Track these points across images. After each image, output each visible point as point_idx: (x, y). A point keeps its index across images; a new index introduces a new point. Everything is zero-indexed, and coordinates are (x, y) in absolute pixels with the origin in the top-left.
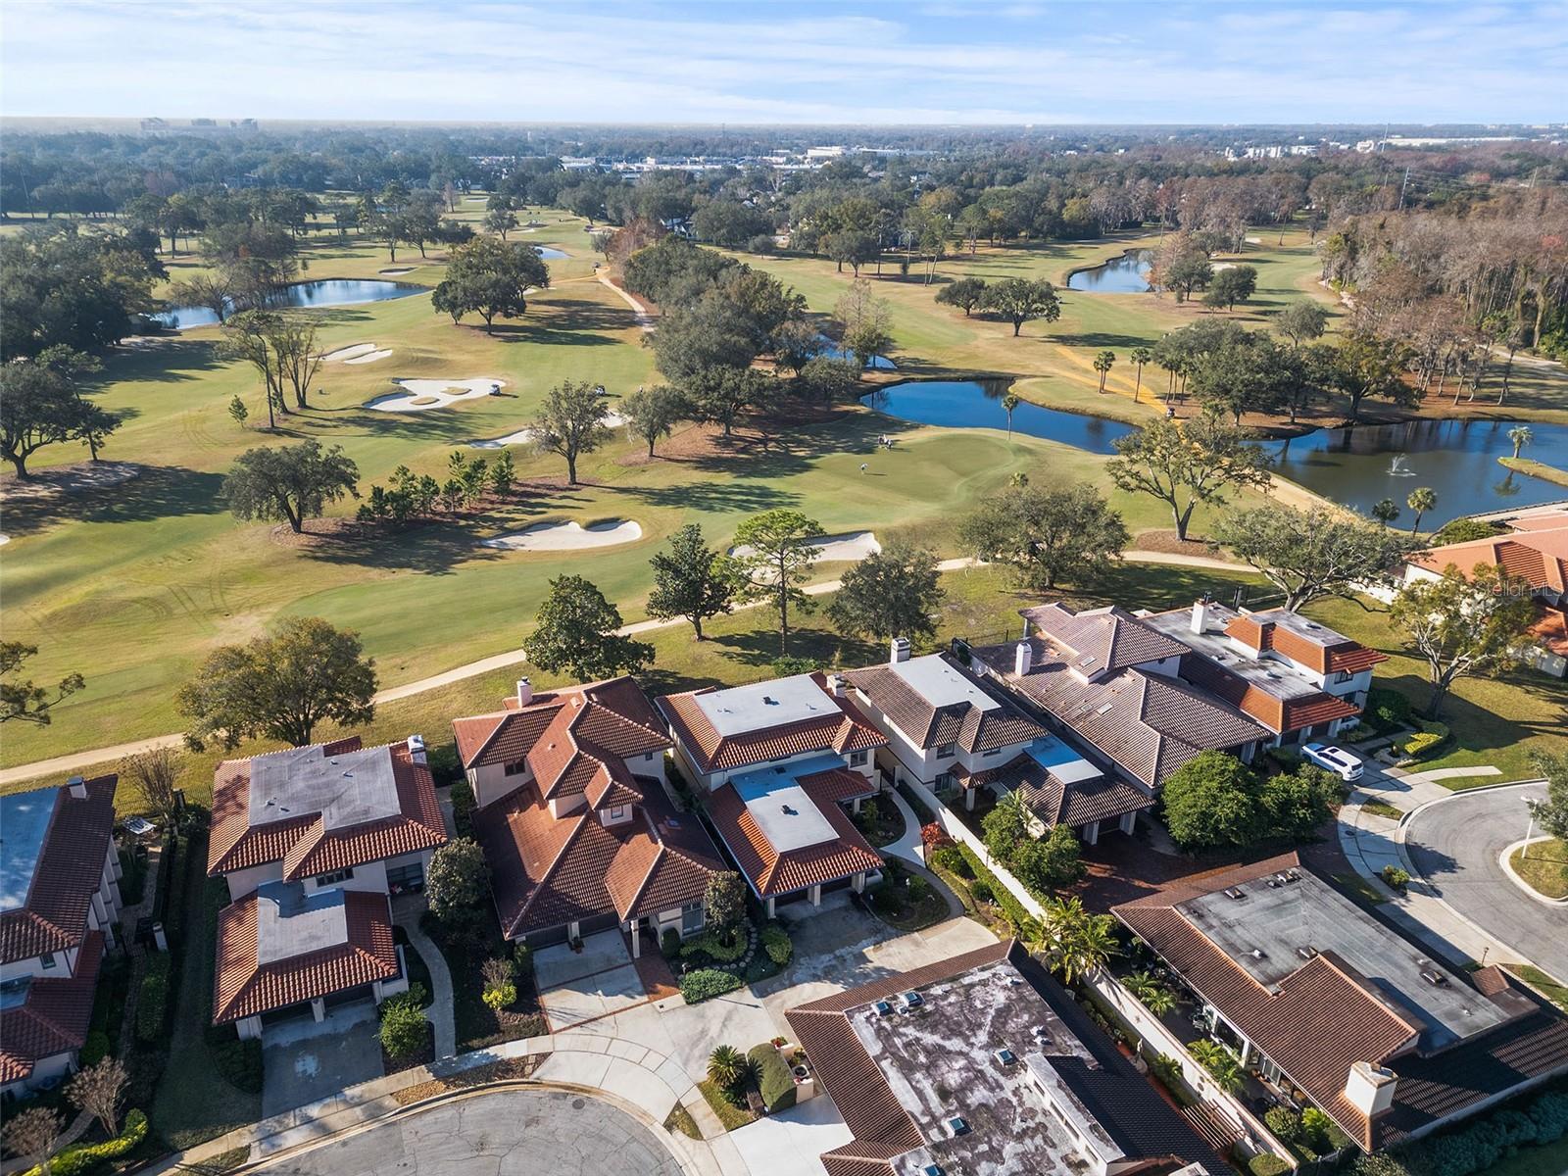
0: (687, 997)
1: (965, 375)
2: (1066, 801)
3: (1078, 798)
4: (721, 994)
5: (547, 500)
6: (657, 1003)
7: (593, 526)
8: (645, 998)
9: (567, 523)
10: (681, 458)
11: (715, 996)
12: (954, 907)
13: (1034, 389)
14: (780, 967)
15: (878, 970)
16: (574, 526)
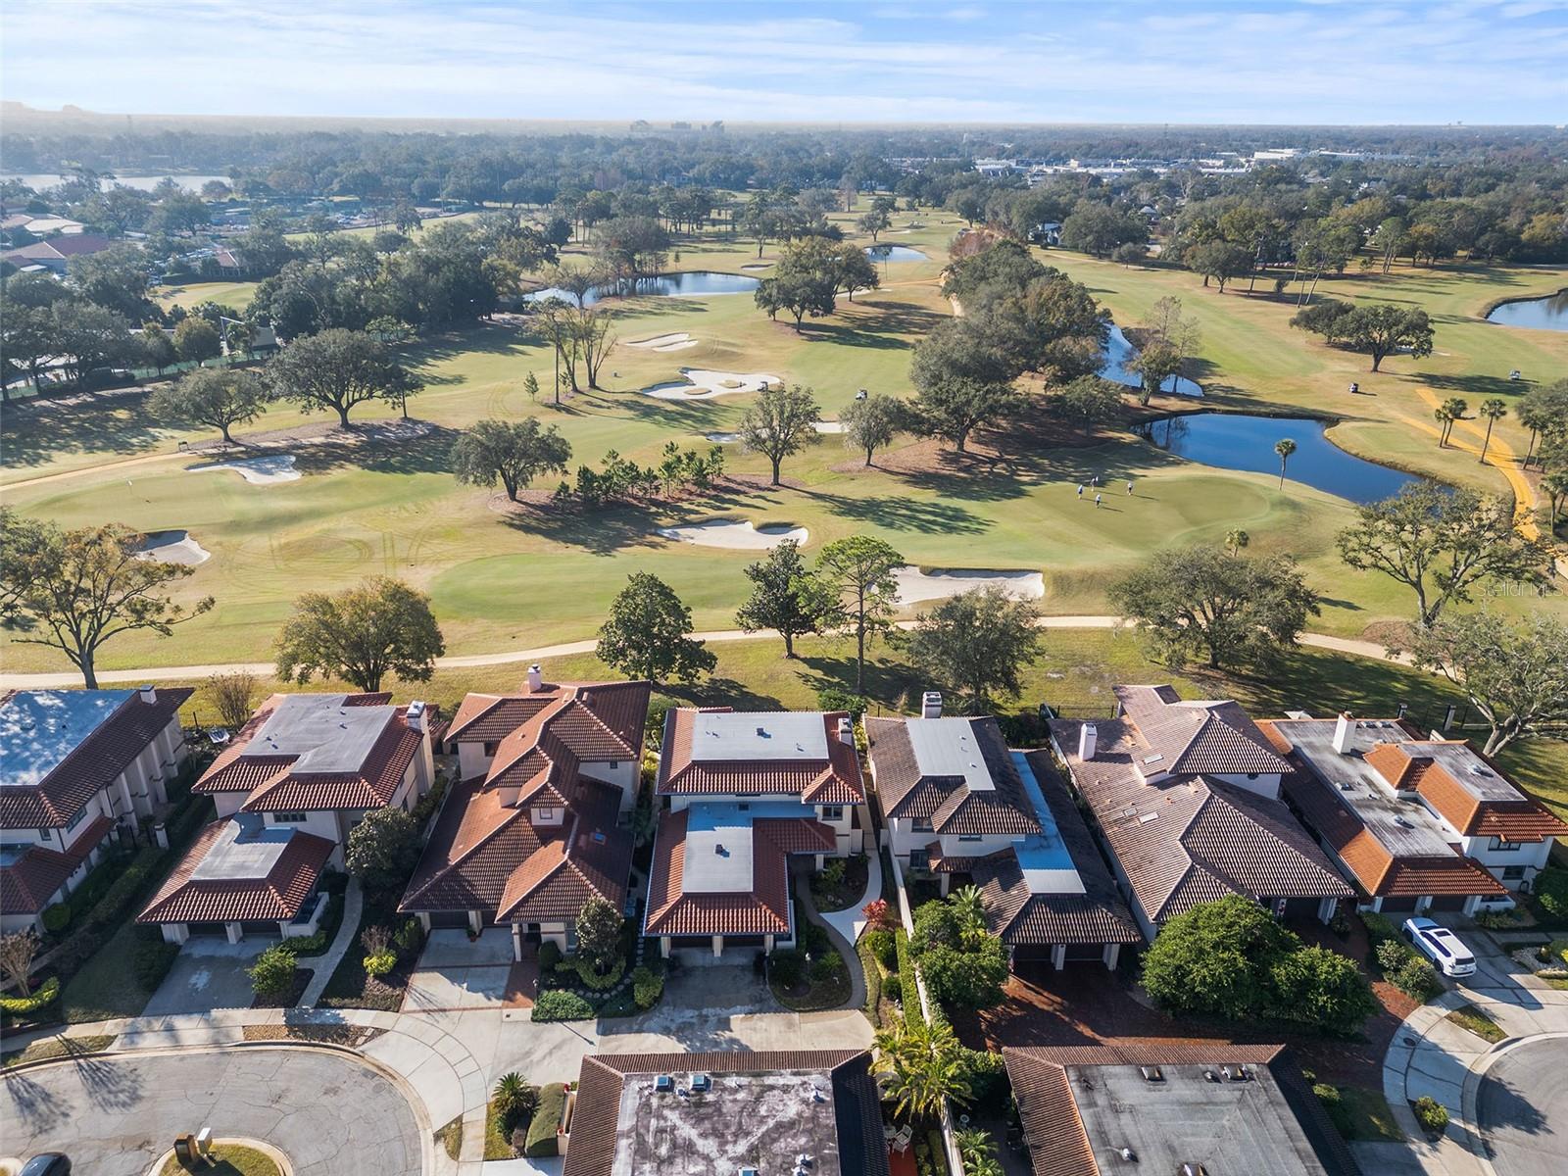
0: (535, 1013)
1: (1277, 410)
2: (1025, 912)
3: (1043, 913)
4: (568, 1020)
5: (741, 498)
6: (506, 1011)
7: (765, 528)
8: (499, 1003)
9: (743, 522)
10: (896, 470)
11: (561, 1020)
12: (856, 998)
13: (1358, 435)
14: (639, 1009)
15: (733, 1041)
16: (749, 526)
